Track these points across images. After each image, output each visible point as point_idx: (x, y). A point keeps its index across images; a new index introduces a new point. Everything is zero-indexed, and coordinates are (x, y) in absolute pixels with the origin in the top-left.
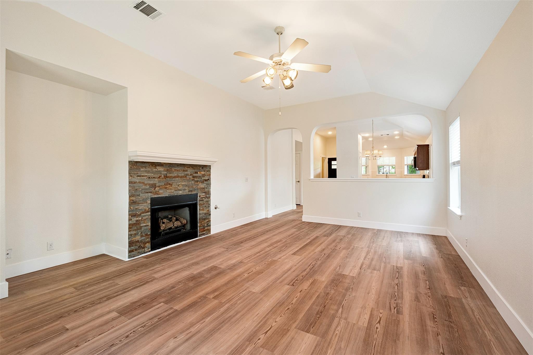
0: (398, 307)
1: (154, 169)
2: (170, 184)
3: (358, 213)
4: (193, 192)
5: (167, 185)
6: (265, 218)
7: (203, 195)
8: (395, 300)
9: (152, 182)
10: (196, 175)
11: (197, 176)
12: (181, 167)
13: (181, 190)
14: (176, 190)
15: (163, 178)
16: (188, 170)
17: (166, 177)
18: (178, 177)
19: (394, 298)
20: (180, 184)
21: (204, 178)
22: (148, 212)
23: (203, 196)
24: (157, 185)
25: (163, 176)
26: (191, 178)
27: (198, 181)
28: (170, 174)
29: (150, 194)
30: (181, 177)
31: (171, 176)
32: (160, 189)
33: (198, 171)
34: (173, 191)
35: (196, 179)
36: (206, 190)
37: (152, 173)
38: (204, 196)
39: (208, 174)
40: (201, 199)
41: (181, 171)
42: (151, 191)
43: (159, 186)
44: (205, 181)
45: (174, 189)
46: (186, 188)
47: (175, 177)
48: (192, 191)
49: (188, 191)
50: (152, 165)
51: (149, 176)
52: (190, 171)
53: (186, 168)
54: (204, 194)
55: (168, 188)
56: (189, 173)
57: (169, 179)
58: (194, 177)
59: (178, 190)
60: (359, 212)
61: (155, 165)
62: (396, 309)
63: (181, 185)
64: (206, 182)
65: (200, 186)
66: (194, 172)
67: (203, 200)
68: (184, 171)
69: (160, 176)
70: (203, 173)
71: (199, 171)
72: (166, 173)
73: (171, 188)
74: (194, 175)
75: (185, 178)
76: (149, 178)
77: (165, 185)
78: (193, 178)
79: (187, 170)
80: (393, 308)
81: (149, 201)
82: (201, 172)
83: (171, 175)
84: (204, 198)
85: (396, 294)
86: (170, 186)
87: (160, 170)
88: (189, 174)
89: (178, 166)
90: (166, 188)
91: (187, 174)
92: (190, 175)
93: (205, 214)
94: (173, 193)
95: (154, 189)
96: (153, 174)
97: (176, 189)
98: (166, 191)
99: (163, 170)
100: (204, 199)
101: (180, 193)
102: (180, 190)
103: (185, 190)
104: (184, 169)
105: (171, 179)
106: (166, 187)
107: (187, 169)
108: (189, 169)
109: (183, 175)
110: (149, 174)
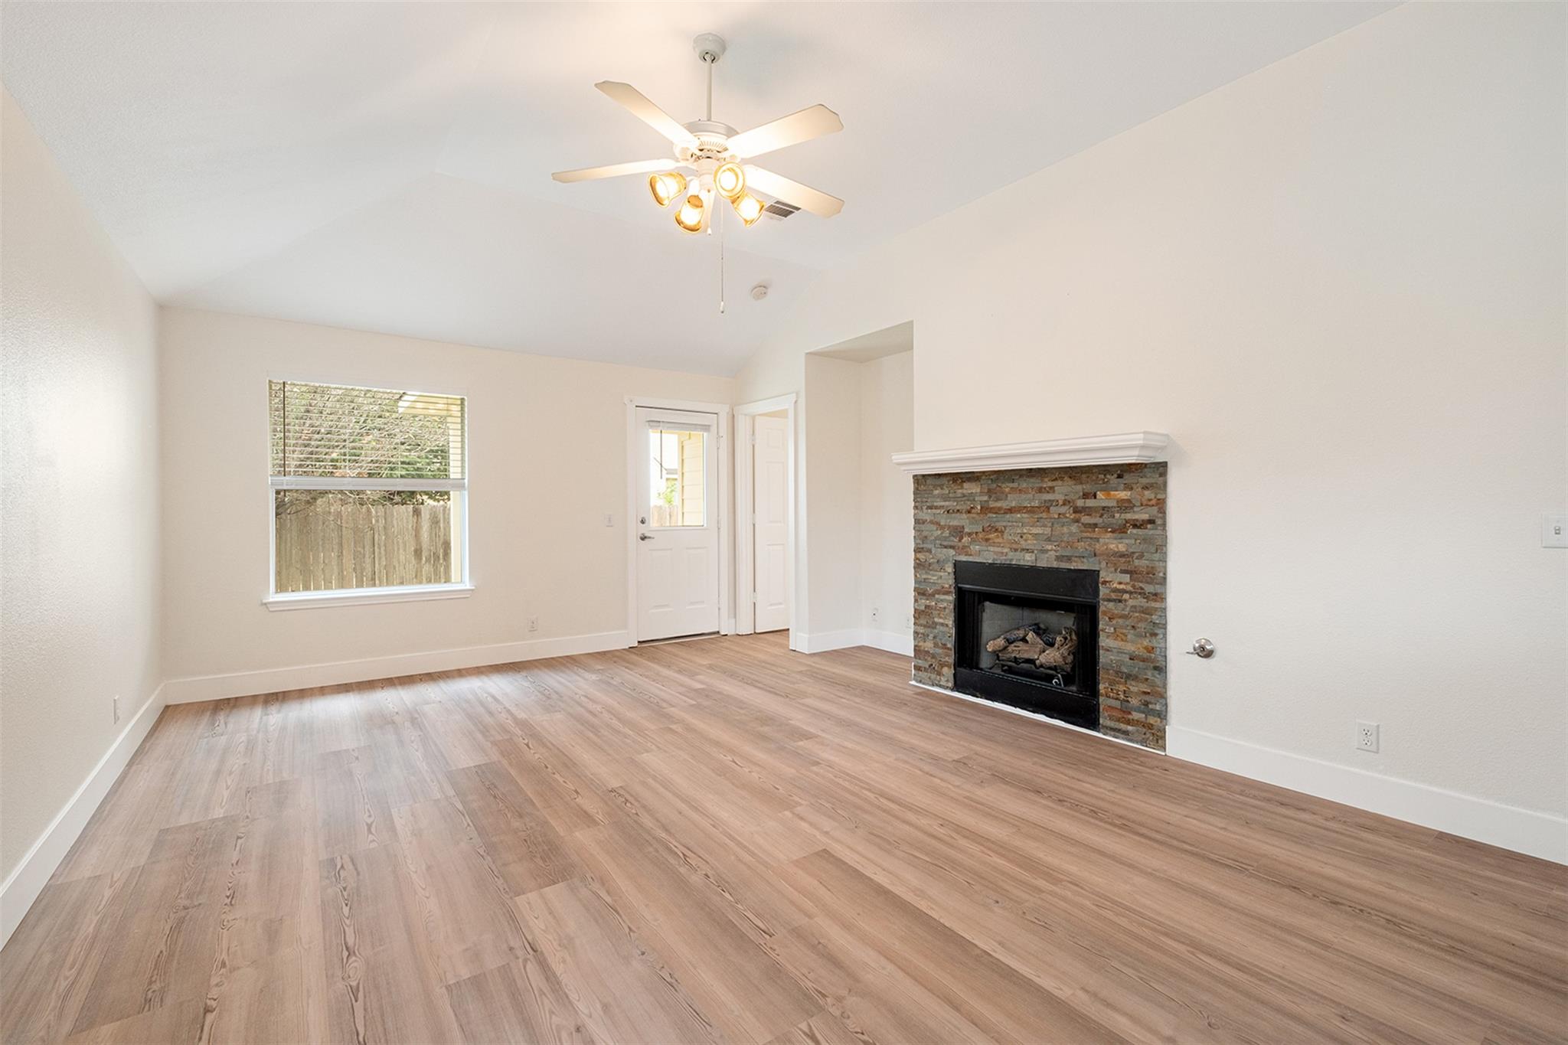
0: (335, 874)
1: (960, 491)
2: (997, 530)
4: (1075, 562)
5: (991, 534)
7: (1122, 581)
8: (345, 889)
9: (955, 523)
10: (1090, 503)
11: (1090, 508)
12: (1032, 480)
13: (1033, 552)
14: (1016, 550)
15: (979, 512)
16: (1056, 488)
17: (985, 509)
18: (1019, 509)
19: (349, 895)
20: (1025, 531)
21: (1129, 516)
22: (947, 593)
23: (1120, 583)
24: (967, 530)
25: (979, 507)
26: (1068, 515)
27: (1096, 525)
28: (996, 501)
29: (952, 552)
30: (1031, 510)
31: (1000, 509)
32: (973, 541)
33: (1101, 491)
34: (1005, 550)
35: (1086, 519)
36: (1141, 564)
37: (955, 499)
38: (1127, 584)
39: (1150, 500)
40: (1113, 596)
41: (1030, 490)
42: (952, 544)
43: (969, 534)
44: (1135, 526)
45: (1009, 546)
46: (1050, 547)
47: (1010, 511)
48: (1069, 559)
49: (1054, 557)
50: (955, 481)
51: (947, 507)
52: (1063, 490)
53: (1046, 480)
54: (1127, 578)
55: (991, 541)
56: (1057, 498)
57: (994, 516)
58: (1076, 511)
59: (1023, 550)
61: (961, 478)
62: (339, 867)
63: (1030, 536)
64: (1135, 531)
65: (1107, 544)
66: (1081, 494)
67: (1120, 601)
68: (1040, 490)
69: (972, 508)
70: (1124, 495)
71: (1105, 490)
72: (986, 498)
73: (1000, 540)
74: (1080, 503)
75: (1044, 515)
76: (948, 512)
77: (983, 531)
78: (1074, 512)
79: (1052, 488)
80: (345, 867)
81: (948, 567)
82: (1112, 493)
83: (998, 504)
84: (1125, 591)
85: (346, 910)
86: (1000, 535)
87: (972, 493)
88: (1057, 501)
89: (1021, 476)
90: (987, 540)
91: (1050, 500)
92: (1064, 504)
93: (1131, 659)
94: (1004, 558)
95: (960, 541)
96: (955, 504)
97: (1014, 546)
98: (985, 548)
99: (978, 491)
100: (1126, 596)
101: (1028, 559)
102: (1028, 550)
103: (1044, 551)
104: (1040, 485)
105: (1000, 516)
106: (987, 537)
107: (1050, 484)
108: (1059, 483)
109: (1037, 505)
110: (947, 503)
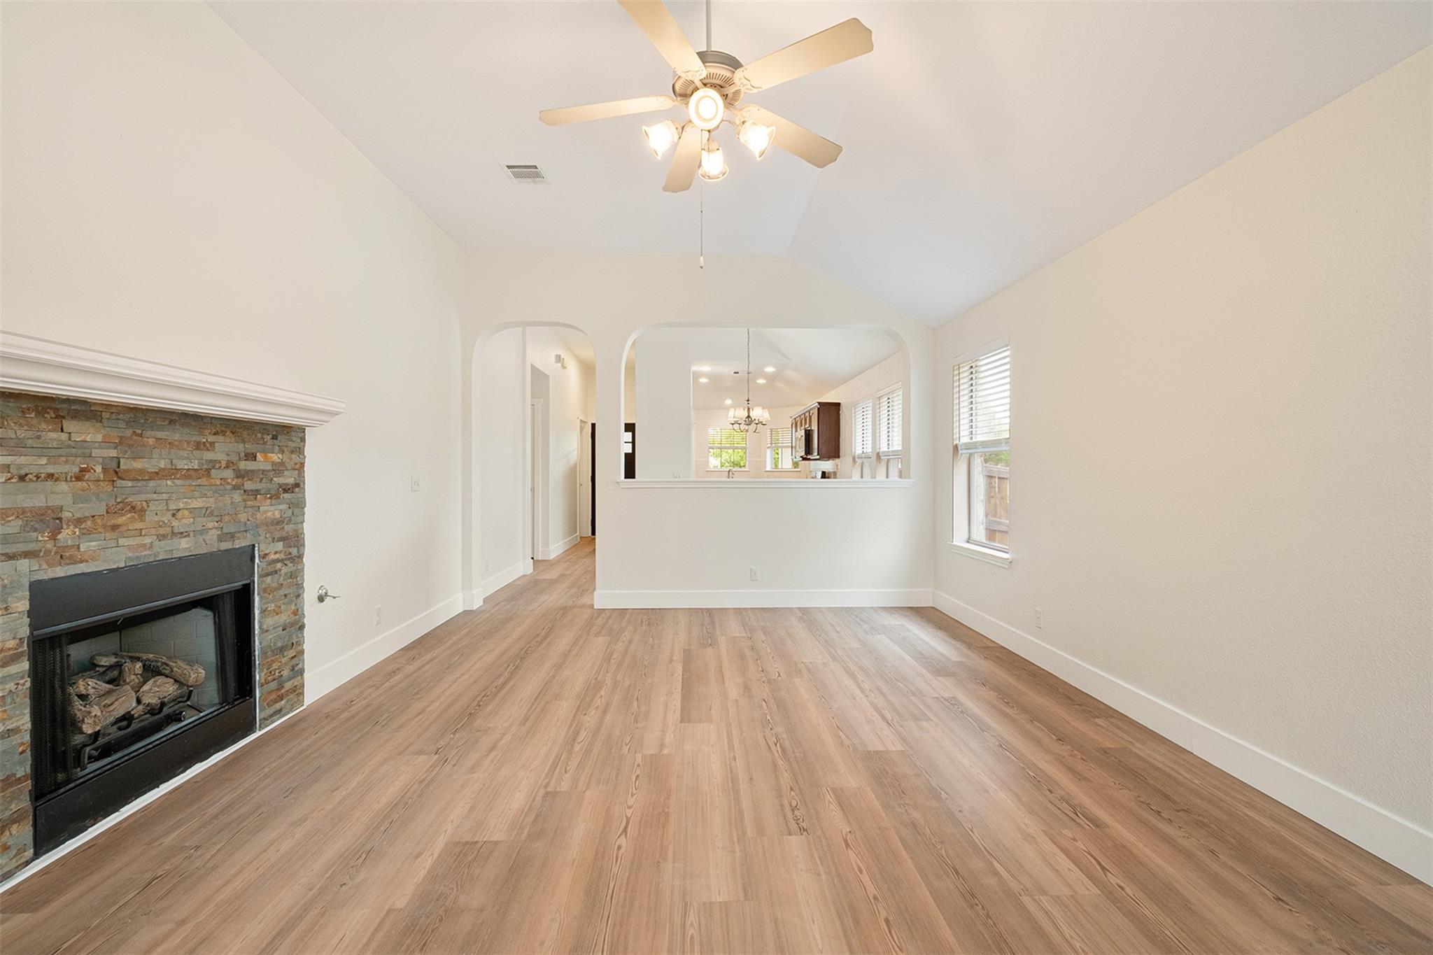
0: (1076, 808)
1: (53, 435)
2: (133, 508)
3: (751, 569)
4: (239, 538)
5: (122, 515)
6: (461, 611)
7: (277, 550)
8: (1051, 791)
9: (38, 501)
10: (250, 465)
11: (253, 471)
12: (186, 430)
13: (188, 535)
14: (164, 537)
15: (102, 476)
16: (216, 445)
17: (115, 473)
18: (172, 473)
20: (181, 506)
21: (282, 480)
22: (15, 658)
23: (276, 553)
24: (66, 515)
25: (99, 469)
26: (229, 481)
27: (256, 492)
28: (134, 459)
29: (24, 564)
30: (189, 474)
31: (141, 472)
32: (86, 533)
33: (259, 452)
34: (147, 540)
35: (249, 485)
36: (289, 528)
37: (42, 450)
38: (280, 552)
39: (296, 464)
40: (270, 569)
41: (185, 445)
42: (31, 547)
43: (79, 522)
44: (285, 491)
45: (153, 531)
46: (210, 525)
47: (157, 475)
48: (232, 536)
49: (215, 538)
50: (40, 413)
51: (19, 467)
52: (224, 449)
53: (207, 432)
54: (280, 546)
55: (121, 529)
56: (219, 458)
57: (130, 484)
58: (240, 475)
59: (174, 534)
60: (753, 568)
61: (56, 410)
62: (1081, 816)
63: (186, 513)
64: (286, 495)
65: (266, 512)
66: (242, 455)
67: (276, 572)
68: (199, 446)
69: (82, 470)
70: (276, 457)
71: (264, 452)
72: (113, 453)
73: (139, 525)
74: (243, 465)
75: (204, 481)
76: (22, 478)
77: (107, 512)
78: (237, 477)
79: (212, 444)
80: (1073, 813)
81: (19, 599)
82: (269, 455)
83: (138, 465)
84: (278, 561)
86: (136, 516)
87: (84, 441)
88: (220, 462)
89: (171, 422)
90: (115, 528)
91: (211, 461)
92: (227, 467)
93: (283, 630)
94: (148, 552)
95: (53, 537)
96: (44, 461)
97: (162, 531)
98: (113, 543)
99: (99, 438)
100: (279, 565)
101: (184, 547)
102: (182, 533)
103: (204, 531)
104: (198, 439)
105: (139, 484)
106: (113, 522)
107: (211, 438)
108: (220, 438)
109: (196, 467)
110: (22, 460)
